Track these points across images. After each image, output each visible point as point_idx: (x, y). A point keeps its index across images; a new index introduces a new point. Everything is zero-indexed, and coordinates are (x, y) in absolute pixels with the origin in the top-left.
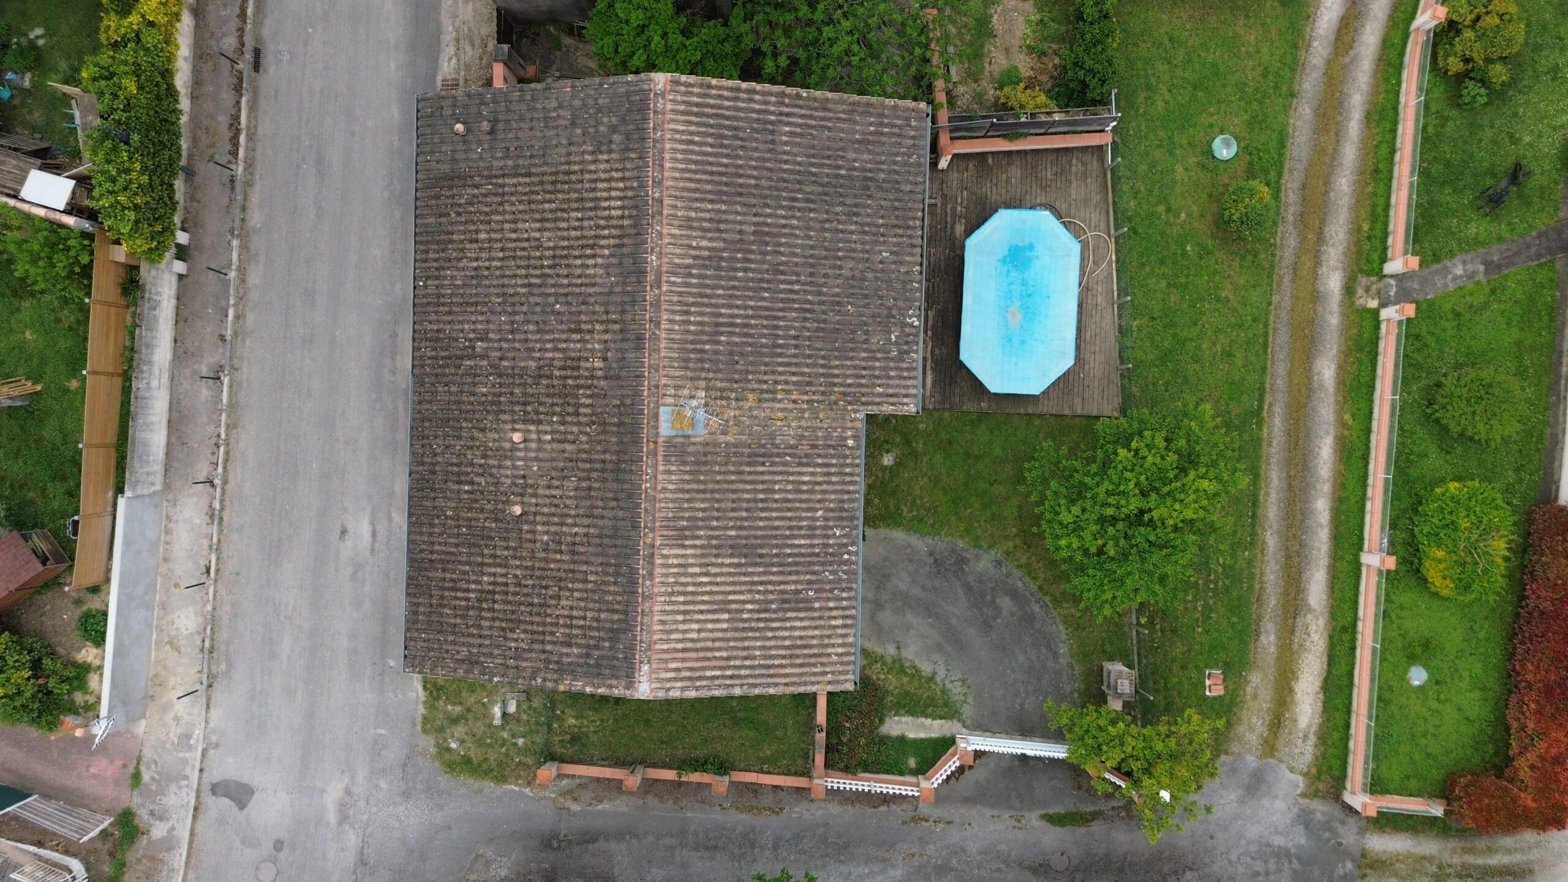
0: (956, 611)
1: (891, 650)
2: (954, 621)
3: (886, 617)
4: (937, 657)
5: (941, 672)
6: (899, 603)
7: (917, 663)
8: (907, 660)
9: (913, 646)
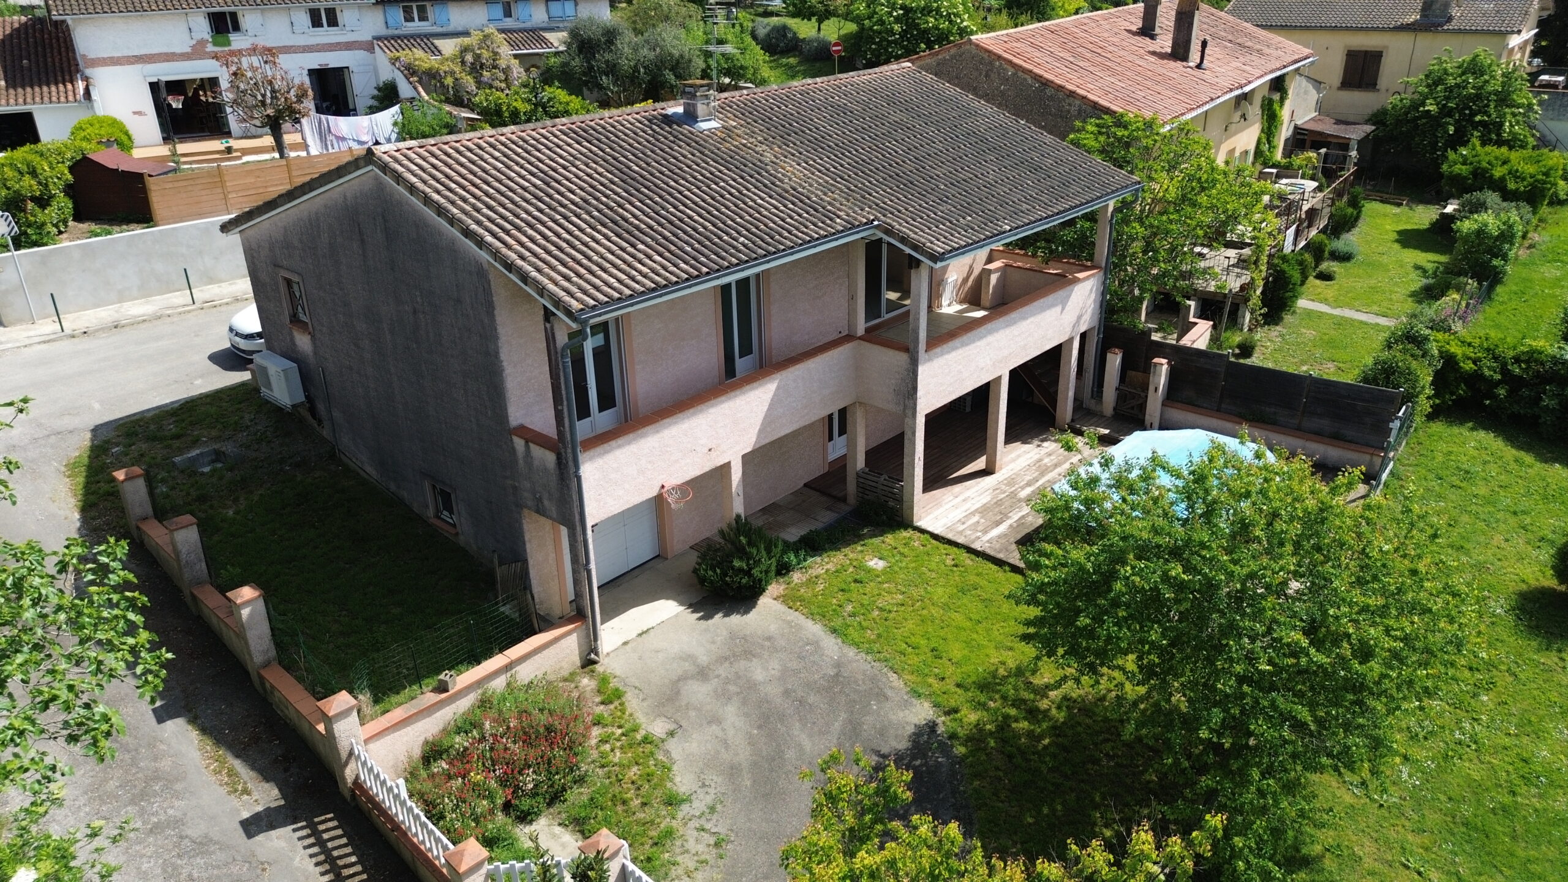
0: (807, 745)
1: (658, 728)
2: (790, 754)
3: (698, 692)
4: (716, 780)
5: (698, 806)
6: (733, 688)
7: (675, 768)
8: (667, 753)
9: (695, 745)
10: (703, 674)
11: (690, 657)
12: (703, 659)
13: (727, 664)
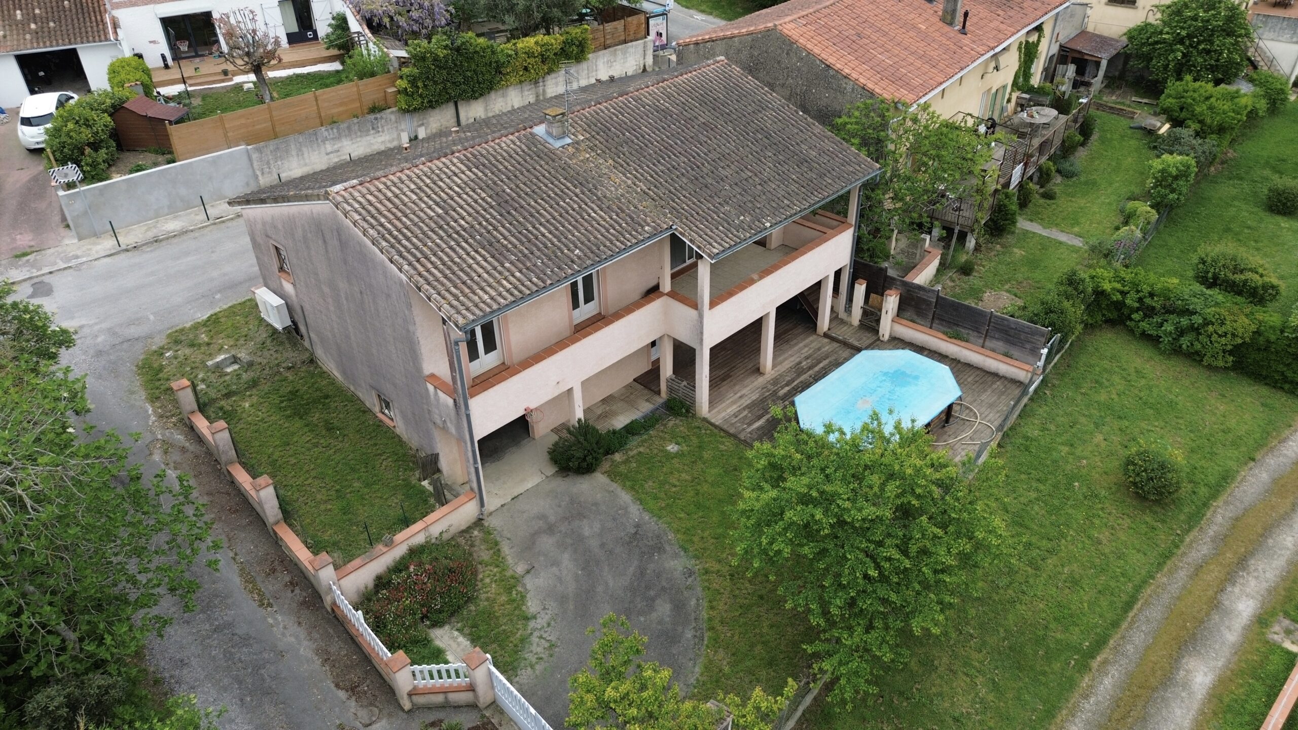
1: (520, 569)
2: (600, 589)
3: (547, 542)
4: (552, 605)
5: (541, 622)
6: (569, 541)
7: (528, 596)
8: (524, 586)
9: (542, 580)
10: (550, 529)
11: (543, 517)
12: (552, 519)
13: (566, 523)
